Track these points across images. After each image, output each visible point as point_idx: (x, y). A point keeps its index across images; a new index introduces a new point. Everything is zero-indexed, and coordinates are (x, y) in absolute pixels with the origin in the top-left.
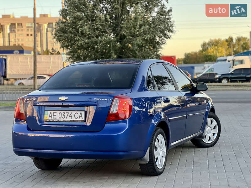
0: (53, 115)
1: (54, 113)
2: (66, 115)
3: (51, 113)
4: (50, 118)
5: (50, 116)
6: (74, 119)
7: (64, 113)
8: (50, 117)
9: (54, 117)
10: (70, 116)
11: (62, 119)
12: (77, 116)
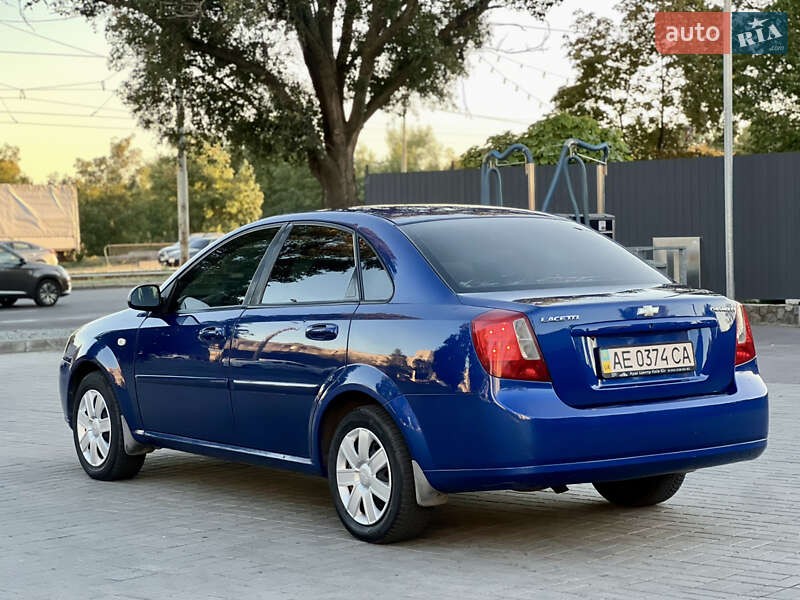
0: (624, 360)
1: (623, 353)
2: (653, 355)
3: (616, 354)
4: (619, 369)
5: (615, 363)
6: (672, 364)
7: (649, 351)
8: (618, 366)
9: (627, 363)
10: (663, 359)
11: (645, 367)
12: (679, 355)
